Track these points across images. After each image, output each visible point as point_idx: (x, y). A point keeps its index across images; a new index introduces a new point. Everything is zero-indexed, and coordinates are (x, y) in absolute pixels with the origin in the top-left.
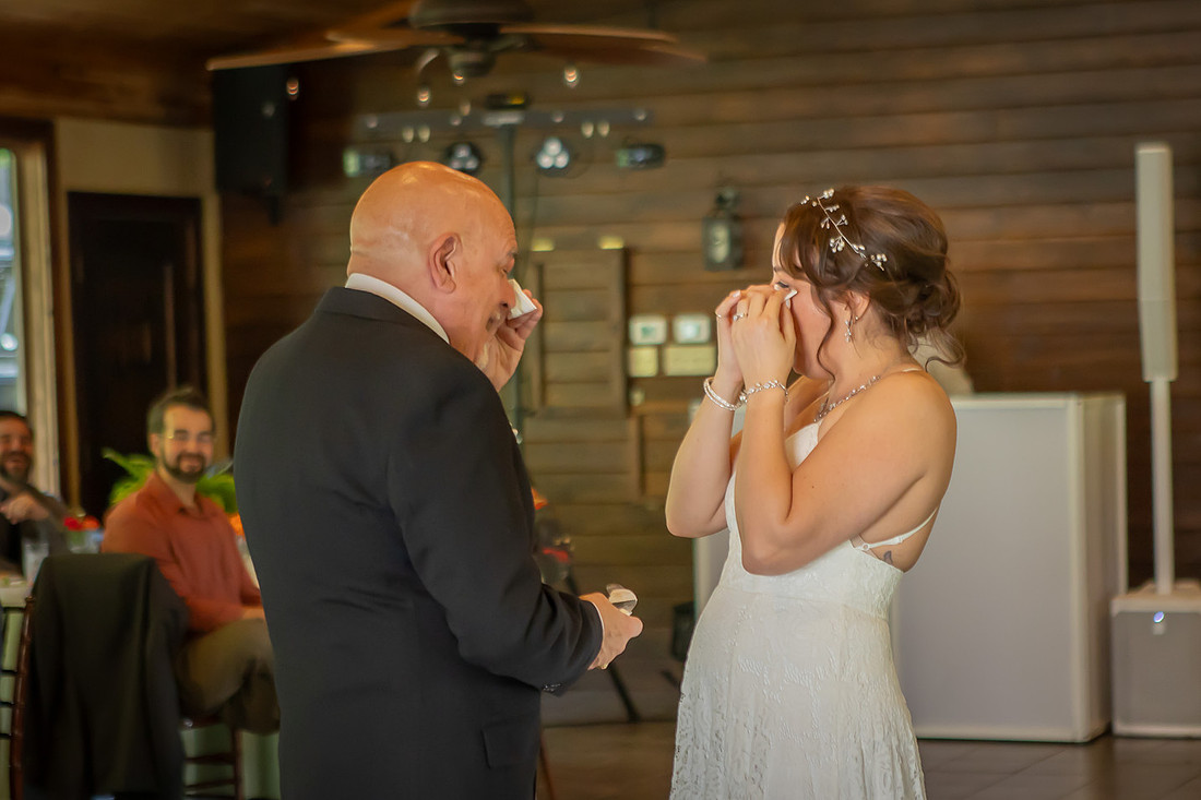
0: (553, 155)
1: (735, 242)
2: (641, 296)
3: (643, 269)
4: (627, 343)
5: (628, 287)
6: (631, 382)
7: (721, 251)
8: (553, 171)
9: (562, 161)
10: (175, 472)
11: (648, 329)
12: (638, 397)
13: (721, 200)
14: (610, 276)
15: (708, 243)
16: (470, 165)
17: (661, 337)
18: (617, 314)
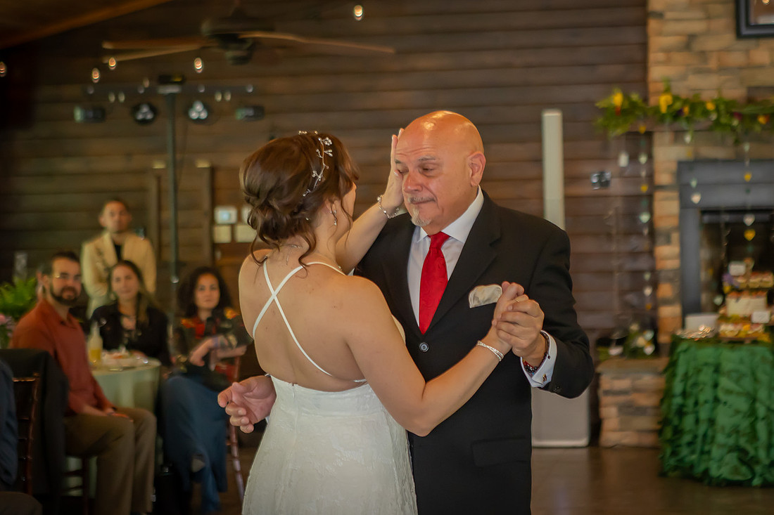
0: (198, 111)
2: (218, 195)
3: (222, 179)
4: (213, 222)
5: (213, 190)
6: (215, 246)
8: (199, 121)
9: (204, 115)
10: (59, 298)
11: (225, 215)
12: (218, 254)
14: (203, 185)
16: (149, 116)
17: (234, 219)
18: (206, 203)
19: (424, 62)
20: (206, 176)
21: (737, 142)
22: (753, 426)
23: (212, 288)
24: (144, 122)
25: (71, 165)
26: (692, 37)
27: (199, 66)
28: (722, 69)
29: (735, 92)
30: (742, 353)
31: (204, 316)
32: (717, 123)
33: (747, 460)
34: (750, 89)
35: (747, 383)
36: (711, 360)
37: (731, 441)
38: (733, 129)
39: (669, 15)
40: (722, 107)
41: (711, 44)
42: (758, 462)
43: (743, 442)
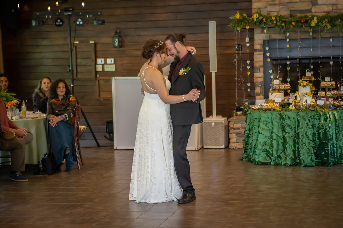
0: (80, 22)
1: (119, 42)
2: (98, 53)
3: (99, 48)
4: (96, 64)
5: (96, 52)
6: (97, 73)
7: (117, 44)
8: (80, 25)
9: (81, 23)
11: (100, 61)
12: (98, 76)
13: (116, 32)
14: (92, 49)
15: (114, 42)
16: (61, 23)
17: (103, 63)
18: (93, 57)
20: (93, 46)
21: (285, 32)
22: (271, 142)
24: (59, 26)
27: (83, 4)
28: (281, 4)
29: (285, 13)
31: (60, 98)
32: (276, 24)
33: (269, 155)
34: (291, 11)
35: (269, 125)
36: (257, 117)
37: (264, 148)
38: (282, 27)
40: (278, 18)
42: (273, 156)
43: (267, 148)
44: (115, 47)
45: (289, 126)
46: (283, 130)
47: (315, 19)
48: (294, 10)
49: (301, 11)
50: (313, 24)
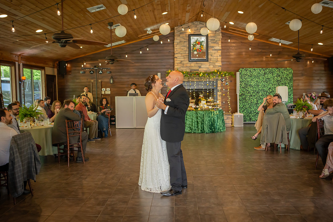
0: (101, 72)
1: (113, 81)
2: (102, 86)
3: (103, 83)
4: (102, 91)
6: (102, 94)
7: (111, 82)
10: (83, 102)
11: (103, 89)
13: (112, 77)
15: (110, 81)
16: (92, 73)
17: (105, 90)
18: (100, 88)
19: (137, 64)
20: (100, 83)
21: (189, 78)
22: (192, 124)
23: (105, 101)
24: (92, 74)
25: (77, 81)
26: (182, 61)
27: (100, 64)
28: (186, 67)
29: (188, 70)
30: (191, 112)
31: (104, 106)
32: (186, 75)
33: (191, 129)
34: (191, 70)
35: (191, 117)
37: (189, 126)
38: (188, 76)
39: (178, 58)
40: (186, 73)
41: (184, 63)
43: (190, 126)
44: (111, 83)
45: (200, 117)
46: (197, 118)
47: (202, 73)
48: (192, 70)
49: (195, 70)
50: (201, 76)
